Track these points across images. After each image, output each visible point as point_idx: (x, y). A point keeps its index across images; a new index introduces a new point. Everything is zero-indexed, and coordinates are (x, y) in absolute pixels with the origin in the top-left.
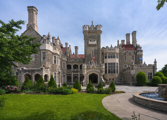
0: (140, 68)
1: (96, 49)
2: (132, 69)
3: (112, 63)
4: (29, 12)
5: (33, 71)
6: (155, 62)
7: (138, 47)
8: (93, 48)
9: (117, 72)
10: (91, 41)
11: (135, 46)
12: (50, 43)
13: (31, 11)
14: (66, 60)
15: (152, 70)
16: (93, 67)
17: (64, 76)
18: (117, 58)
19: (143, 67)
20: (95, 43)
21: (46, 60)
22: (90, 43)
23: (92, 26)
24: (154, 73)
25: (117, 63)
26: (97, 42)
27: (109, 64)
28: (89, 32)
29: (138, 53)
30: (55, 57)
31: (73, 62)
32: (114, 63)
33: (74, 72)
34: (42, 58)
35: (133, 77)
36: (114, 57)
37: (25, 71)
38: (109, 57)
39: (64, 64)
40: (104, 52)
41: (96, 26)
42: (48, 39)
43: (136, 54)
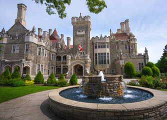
0: (129, 58)
1: (85, 39)
2: (121, 59)
3: (102, 54)
4: (19, 9)
5: (13, 63)
6: (146, 51)
7: (131, 35)
8: (81, 39)
9: (108, 63)
10: (79, 31)
11: (129, 35)
12: (34, 36)
13: (20, 8)
14: (56, 51)
15: (143, 60)
16: (78, 57)
17: (52, 68)
18: (108, 47)
19: (132, 57)
20: (83, 33)
21: (29, 52)
22: (78, 33)
23: (81, 17)
24: (145, 63)
25: (108, 53)
26: (86, 32)
27: (99, 54)
28: (77, 23)
29: (131, 42)
30: (40, 49)
31: (63, 53)
32: (105, 54)
33: (63, 63)
34: (25, 50)
35: (122, 68)
36: (104, 47)
37: (6, 63)
38: (99, 47)
39: (53, 55)
40: (94, 42)
41: (84, 17)
42: (33, 31)
43: (129, 43)
